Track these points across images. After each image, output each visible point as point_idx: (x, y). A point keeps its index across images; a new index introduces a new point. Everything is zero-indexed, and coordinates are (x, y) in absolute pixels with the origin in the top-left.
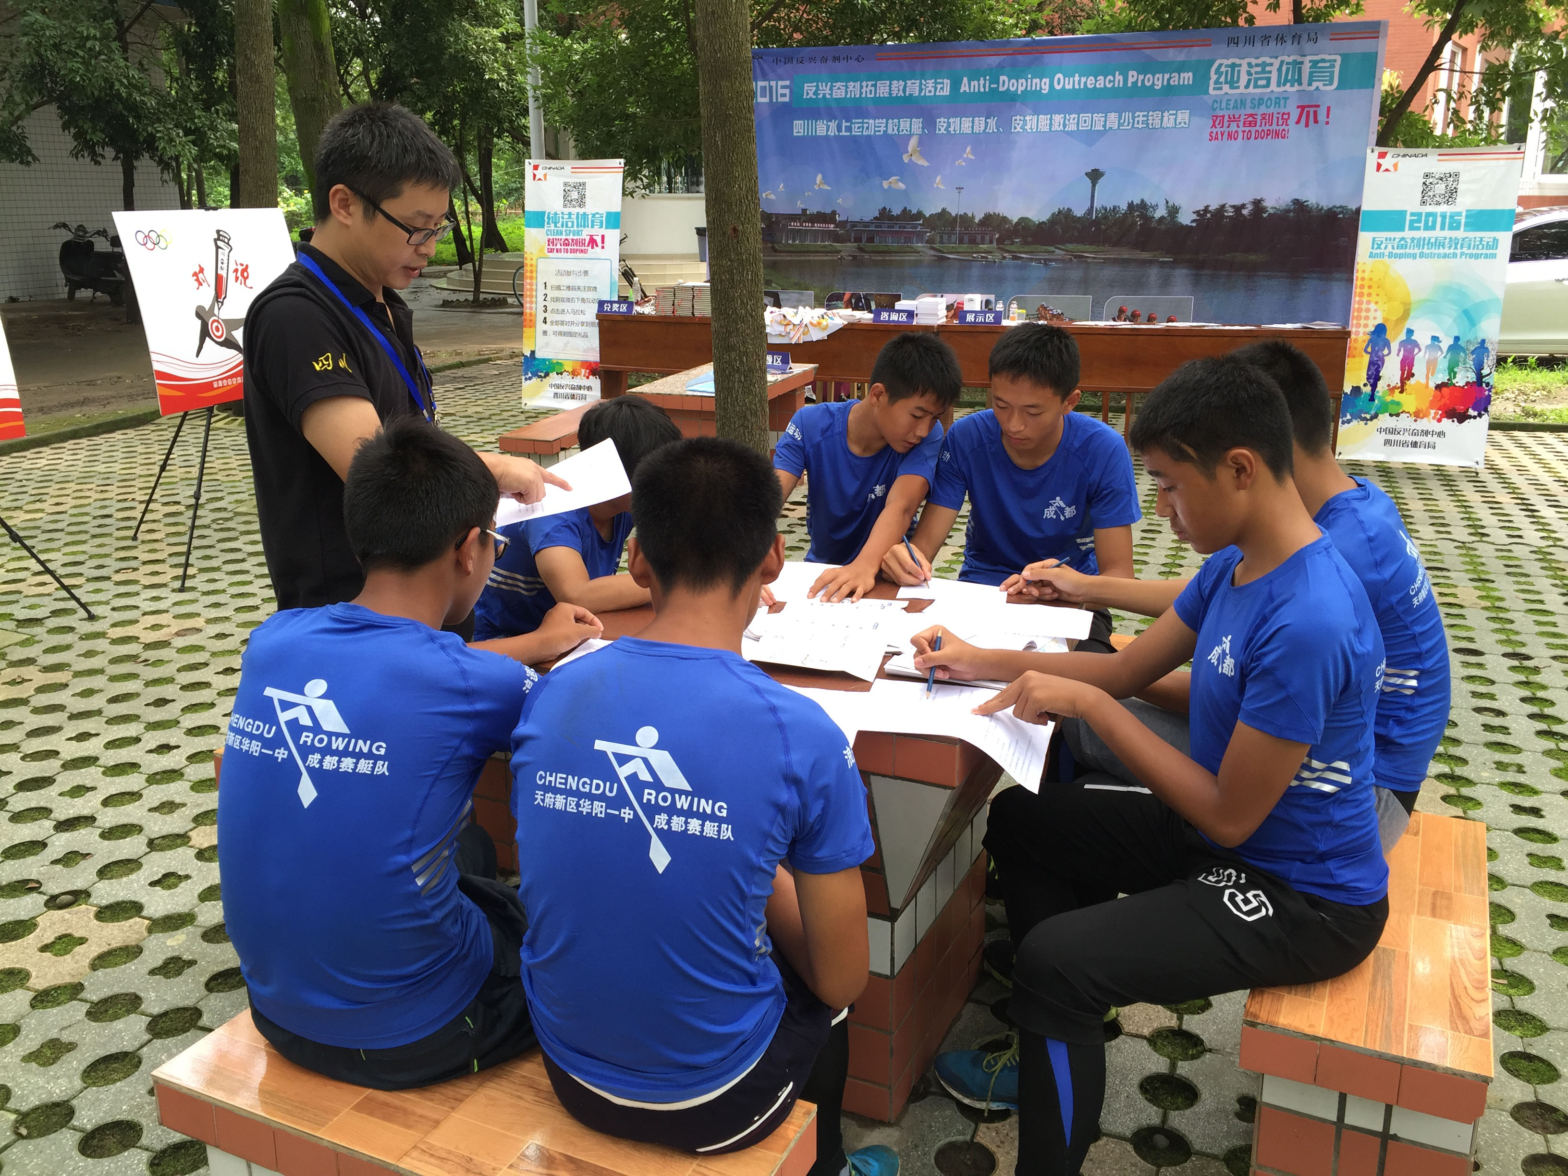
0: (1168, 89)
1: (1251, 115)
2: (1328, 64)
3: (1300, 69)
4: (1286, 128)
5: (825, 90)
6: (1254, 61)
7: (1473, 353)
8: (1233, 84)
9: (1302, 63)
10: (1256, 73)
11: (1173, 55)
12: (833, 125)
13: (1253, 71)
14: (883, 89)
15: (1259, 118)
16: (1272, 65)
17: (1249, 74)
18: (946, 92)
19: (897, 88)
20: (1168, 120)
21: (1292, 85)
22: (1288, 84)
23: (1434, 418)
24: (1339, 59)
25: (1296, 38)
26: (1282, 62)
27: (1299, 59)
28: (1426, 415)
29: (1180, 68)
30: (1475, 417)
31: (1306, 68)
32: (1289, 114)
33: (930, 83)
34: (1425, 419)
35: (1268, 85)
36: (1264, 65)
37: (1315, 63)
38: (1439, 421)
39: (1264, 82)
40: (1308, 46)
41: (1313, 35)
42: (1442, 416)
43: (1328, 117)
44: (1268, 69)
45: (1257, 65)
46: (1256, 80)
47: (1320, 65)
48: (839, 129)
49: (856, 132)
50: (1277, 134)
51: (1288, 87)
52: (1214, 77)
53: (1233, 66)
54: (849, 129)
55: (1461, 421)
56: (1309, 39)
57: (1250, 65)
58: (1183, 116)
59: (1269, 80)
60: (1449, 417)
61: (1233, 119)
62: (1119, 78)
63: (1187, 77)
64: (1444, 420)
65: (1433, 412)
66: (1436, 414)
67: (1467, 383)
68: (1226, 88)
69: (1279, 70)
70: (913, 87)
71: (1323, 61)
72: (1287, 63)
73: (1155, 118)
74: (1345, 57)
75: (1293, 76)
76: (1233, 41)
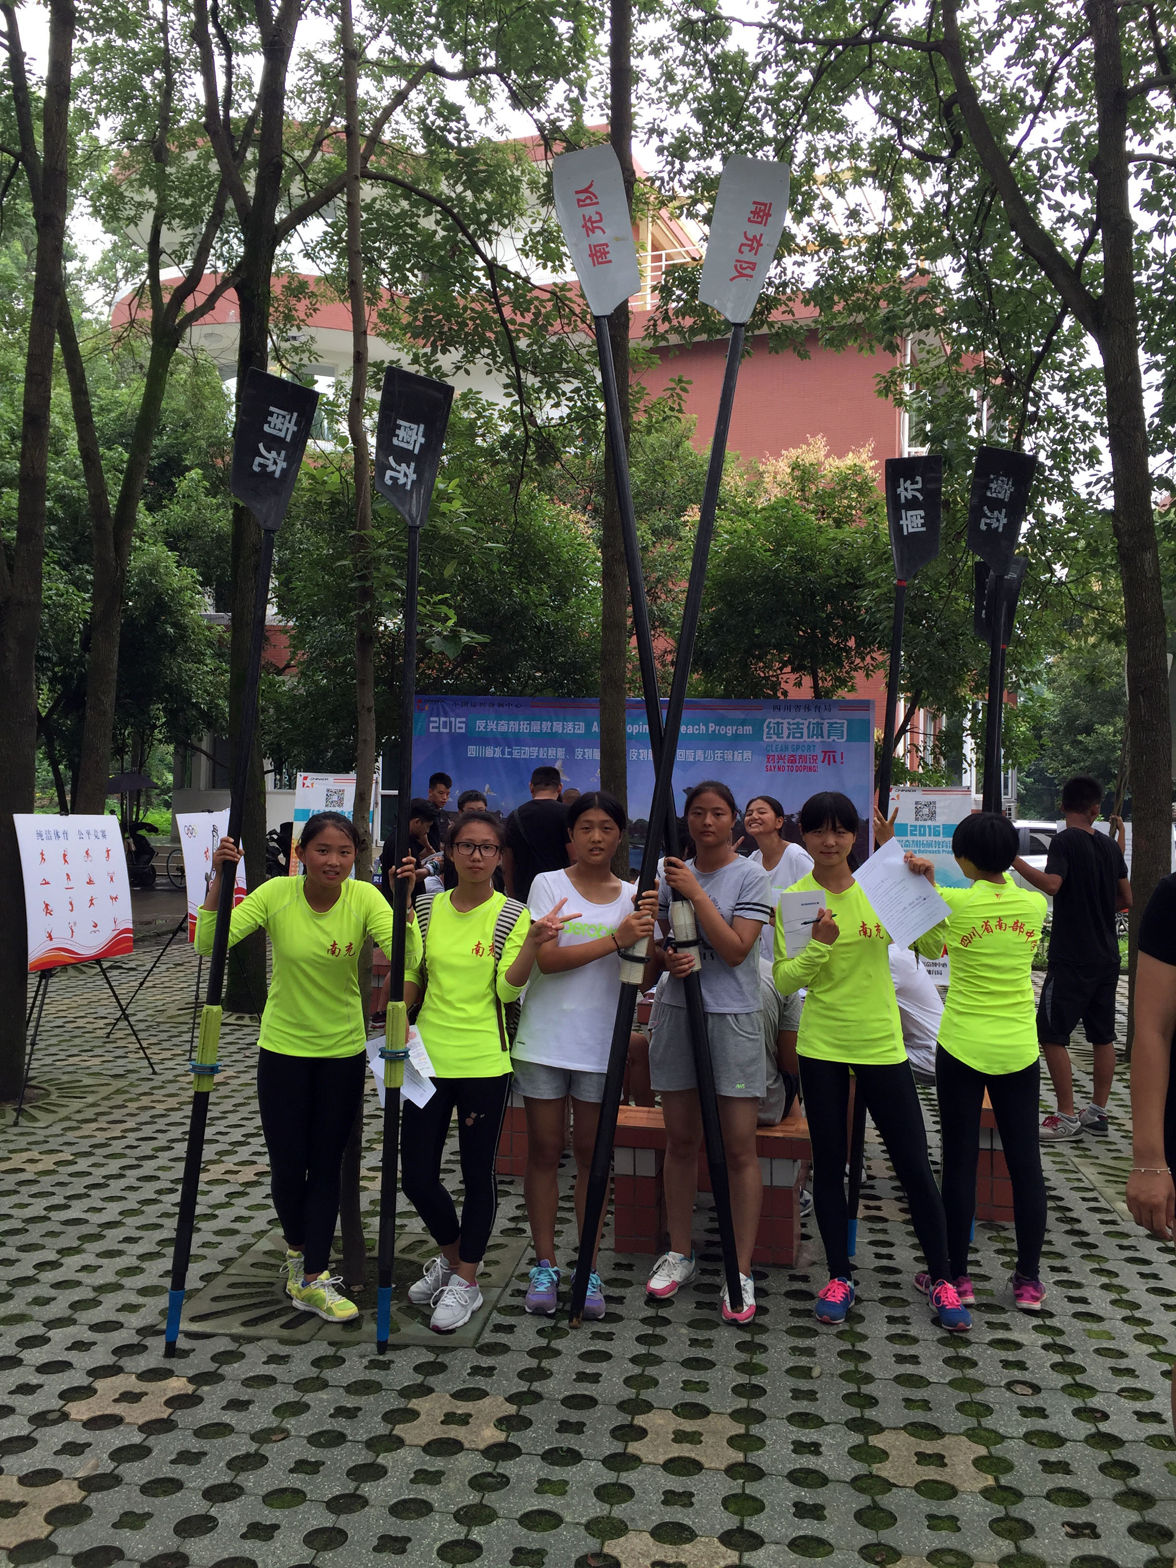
0: (736, 736)
1: (792, 756)
2: (839, 726)
3: (821, 728)
4: (816, 765)
5: (492, 726)
6: (791, 721)
8: (778, 735)
9: (822, 724)
10: (793, 729)
11: (739, 715)
12: (498, 750)
13: (791, 727)
14: (536, 727)
15: (797, 758)
16: (803, 724)
17: (789, 729)
18: (582, 731)
19: (546, 726)
20: (738, 757)
21: (817, 738)
22: (815, 737)
24: (846, 722)
25: (818, 708)
26: (810, 723)
27: (821, 721)
29: (743, 723)
31: (826, 727)
32: (817, 756)
33: (571, 724)
35: (801, 737)
36: (798, 724)
37: (831, 724)
39: (799, 735)
40: (826, 714)
41: (827, 707)
43: (842, 759)
44: (801, 726)
45: (794, 724)
46: (794, 733)
47: (834, 725)
48: (503, 753)
49: (516, 755)
50: (810, 769)
51: (815, 739)
52: (766, 730)
53: (778, 723)
54: (510, 753)
56: (825, 709)
57: (789, 723)
58: (748, 754)
59: (802, 733)
61: (780, 758)
62: (703, 727)
63: (748, 729)
68: (775, 737)
69: (808, 727)
70: (558, 727)
71: (836, 723)
72: (813, 724)
73: (728, 755)
74: (850, 722)
75: (817, 731)
76: (777, 708)
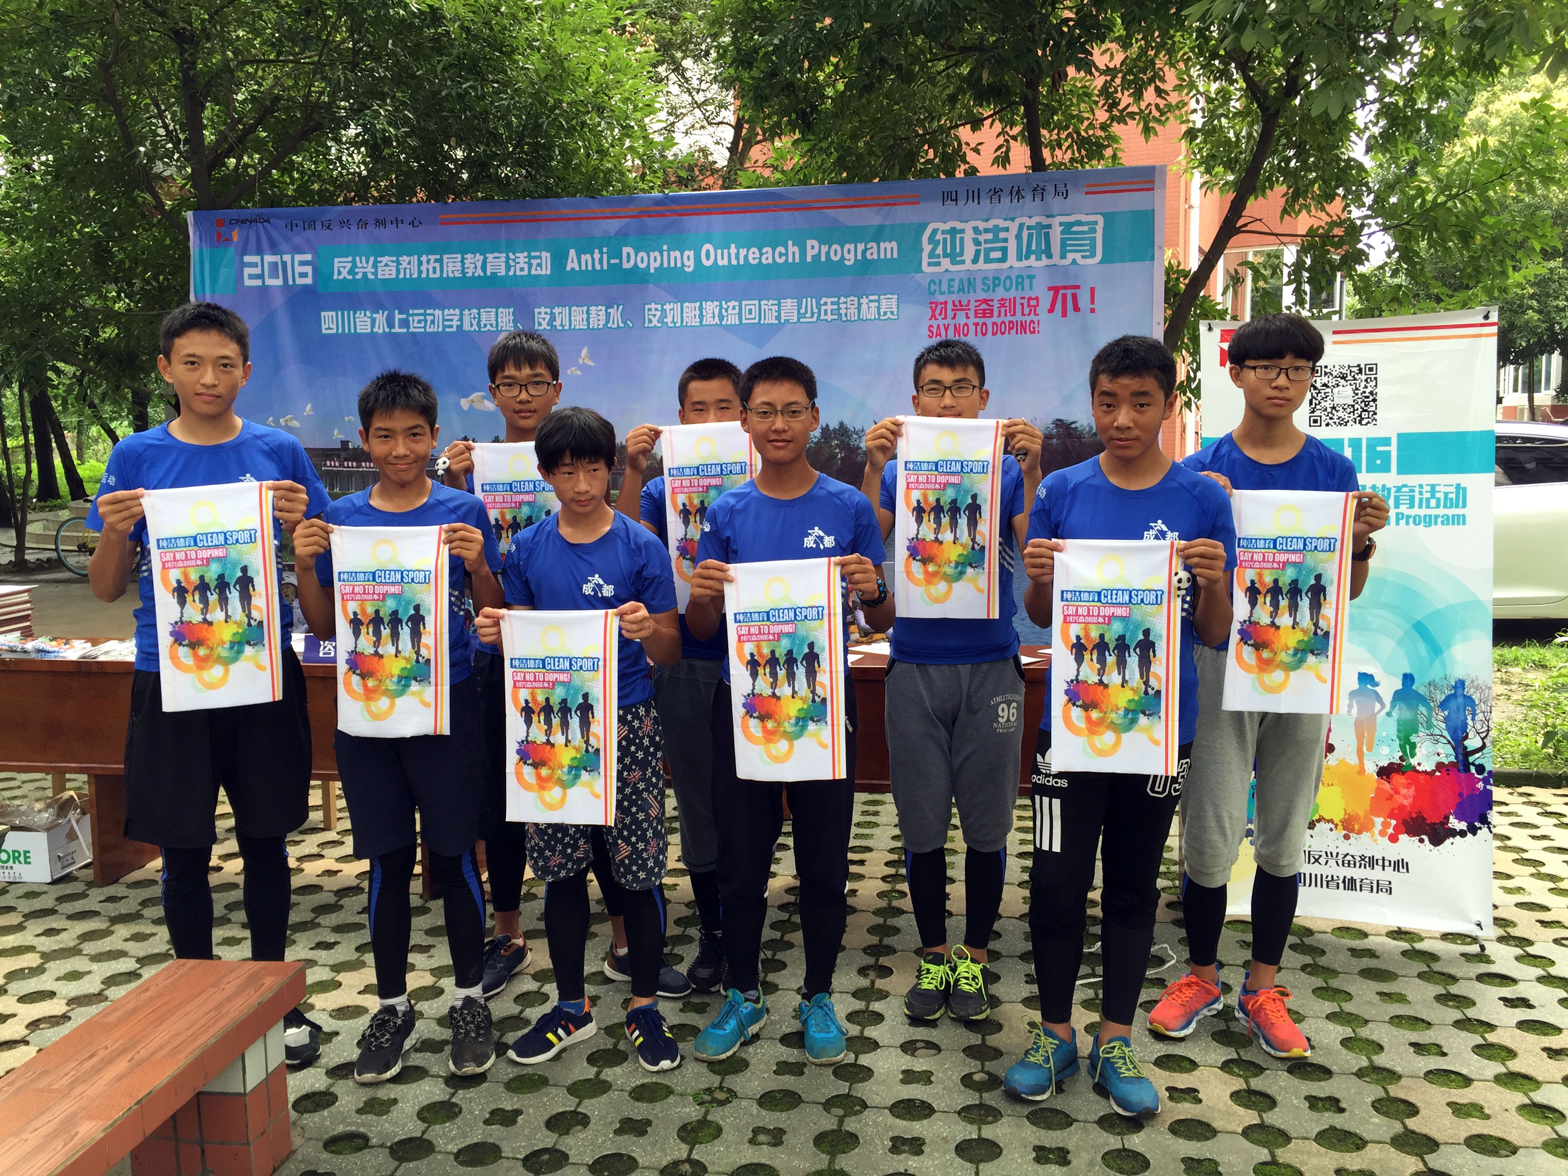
0: (864, 265)
1: (985, 301)
2: (1086, 228)
3: (1047, 236)
4: (1035, 318)
5: (365, 267)
6: (981, 225)
7: (1443, 705)
8: (955, 257)
9: (1049, 226)
10: (986, 241)
11: (870, 217)
12: (381, 317)
13: (981, 238)
14: (452, 266)
15: (996, 305)
16: (1007, 229)
17: (977, 243)
18: (546, 270)
19: (473, 264)
20: (869, 309)
21: (1038, 259)
22: (1033, 257)
23: (1382, 833)
24: (1100, 219)
25: (1038, 191)
26: (1021, 226)
27: (1045, 221)
28: (1366, 827)
29: (878, 236)
30: (1462, 834)
31: (1057, 231)
32: (1037, 299)
33: (522, 257)
34: (1365, 835)
35: (1004, 259)
36: (996, 230)
37: (1067, 227)
38: (1393, 839)
39: (997, 255)
40: (1056, 203)
41: (1061, 188)
42: (1398, 831)
43: (1093, 302)
44: (1002, 235)
45: (987, 231)
46: (988, 251)
47: (1075, 229)
48: (390, 323)
49: (415, 327)
50: (1023, 328)
51: (1032, 261)
52: (927, 248)
53: (953, 232)
54: (405, 323)
55: (1437, 841)
56: (1057, 193)
57: (976, 230)
58: (889, 303)
59: (1004, 250)
60: (1412, 832)
61: (959, 307)
62: (793, 249)
63: (889, 249)
64: (1404, 838)
65: (1378, 821)
66: (1385, 825)
67: (1440, 766)
68: (946, 263)
69: (1019, 237)
70: (496, 264)
71: (1079, 223)
72: (1029, 228)
73: (849, 306)
74: (1110, 218)
75: (1038, 244)
76: (950, 196)
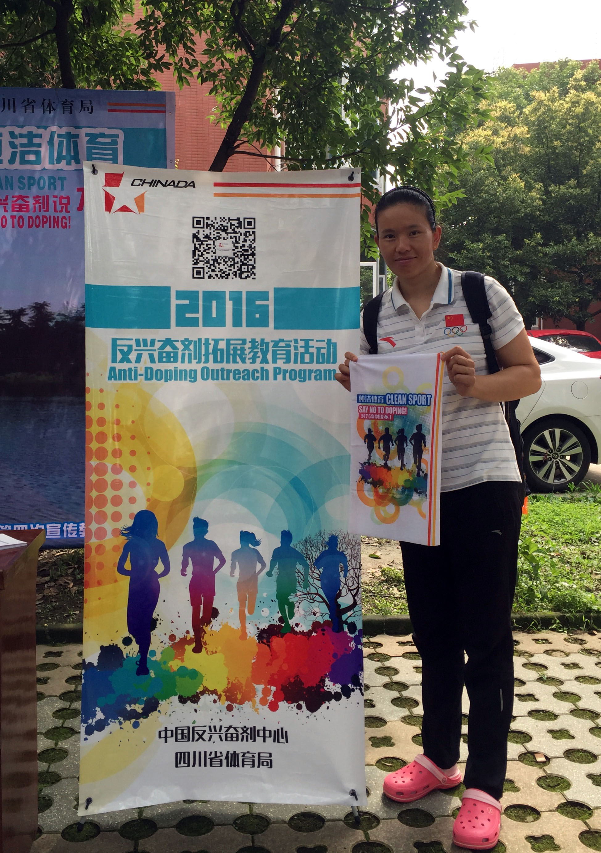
1: (21, 197)
2: (109, 140)
3: (76, 145)
4: (67, 215)
6: (17, 131)
9: (77, 136)
10: (22, 145)
13: (17, 142)
15: (31, 201)
16: (40, 136)
17: (12, 145)
21: (69, 163)
22: (64, 162)
23: (263, 702)
24: (121, 134)
25: (68, 106)
26: (52, 134)
27: (74, 131)
28: (248, 696)
31: (84, 141)
32: (68, 198)
35: (38, 161)
36: (31, 136)
37: (93, 138)
38: (274, 707)
39: (32, 157)
40: (82, 117)
41: (87, 104)
42: (278, 698)
44: (36, 141)
45: (21, 136)
46: (23, 154)
47: (100, 140)
50: (56, 222)
51: (62, 165)
55: (313, 707)
56: (83, 108)
57: (12, 134)
59: (38, 154)
60: (290, 699)
64: (283, 705)
65: (260, 688)
66: (266, 692)
67: (316, 625)
69: (51, 142)
71: (103, 135)
72: (60, 136)
74: (129, 133)
75: (68, 150)
